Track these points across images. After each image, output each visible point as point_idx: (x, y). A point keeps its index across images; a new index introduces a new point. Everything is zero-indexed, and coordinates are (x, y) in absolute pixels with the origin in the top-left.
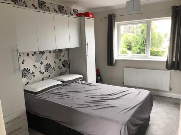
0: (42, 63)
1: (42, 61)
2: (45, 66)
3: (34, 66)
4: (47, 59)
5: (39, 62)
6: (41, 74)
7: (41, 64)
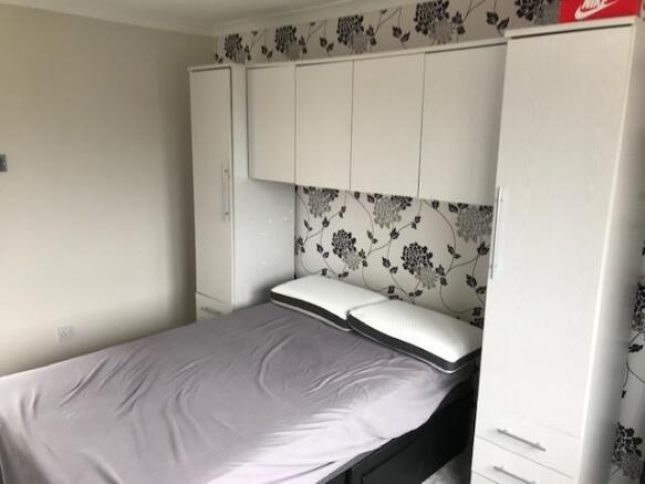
0: (394, 234)
1: (397, 226)
2: (405, 248)
3: (370, 235)
4: (418, 225)
5: (385, 227)
6: (388, 270)
7: (391, 234)
